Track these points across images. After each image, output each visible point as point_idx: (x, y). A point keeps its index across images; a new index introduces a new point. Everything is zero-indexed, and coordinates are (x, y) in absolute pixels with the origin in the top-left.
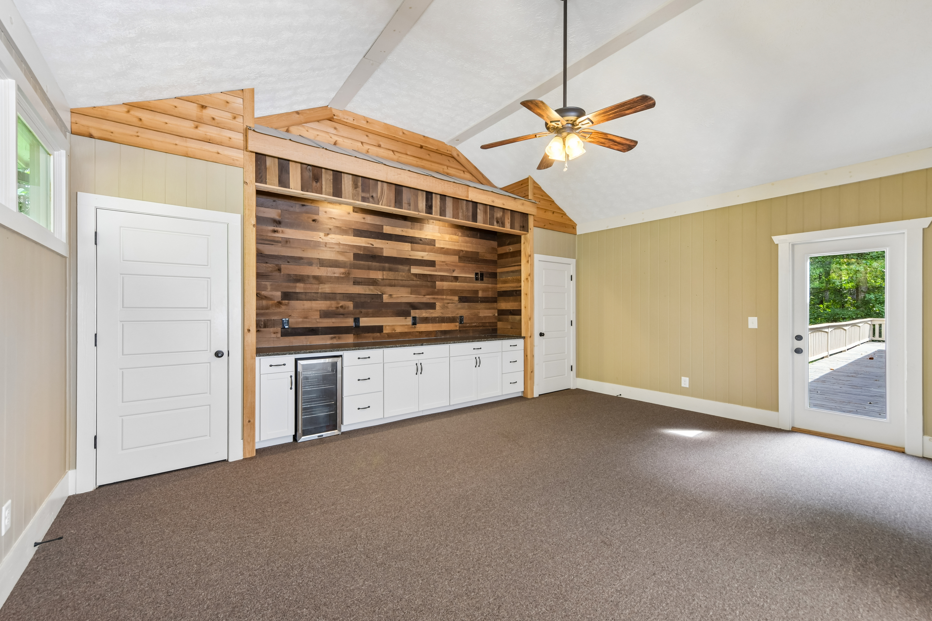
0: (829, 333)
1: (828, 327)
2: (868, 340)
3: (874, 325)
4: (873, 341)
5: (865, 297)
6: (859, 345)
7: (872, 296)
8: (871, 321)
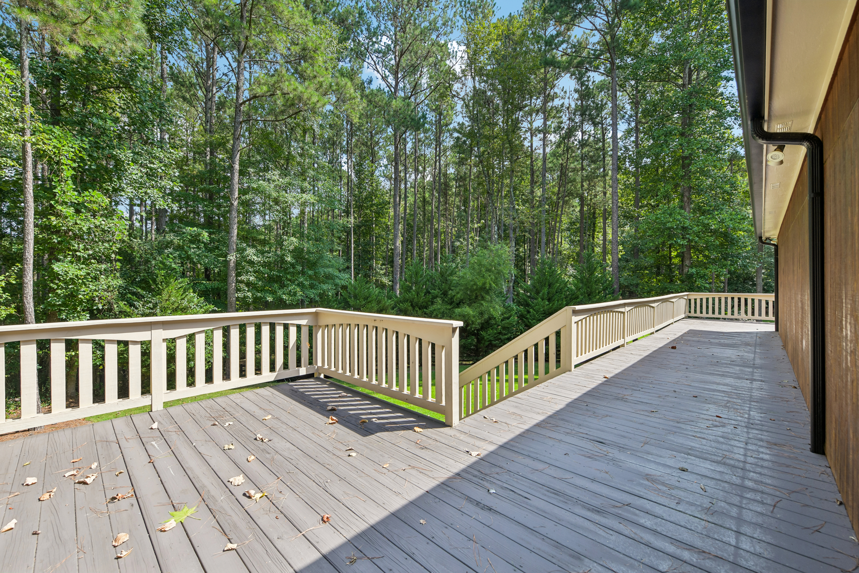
0: (626, 313)
1: (624, 305)
2: (683, 316)
3: (690, 300)
4: (689, 317)
5: (688, 271)
6: (672, 323)
7: (694, 270)
8: (687, 295)
